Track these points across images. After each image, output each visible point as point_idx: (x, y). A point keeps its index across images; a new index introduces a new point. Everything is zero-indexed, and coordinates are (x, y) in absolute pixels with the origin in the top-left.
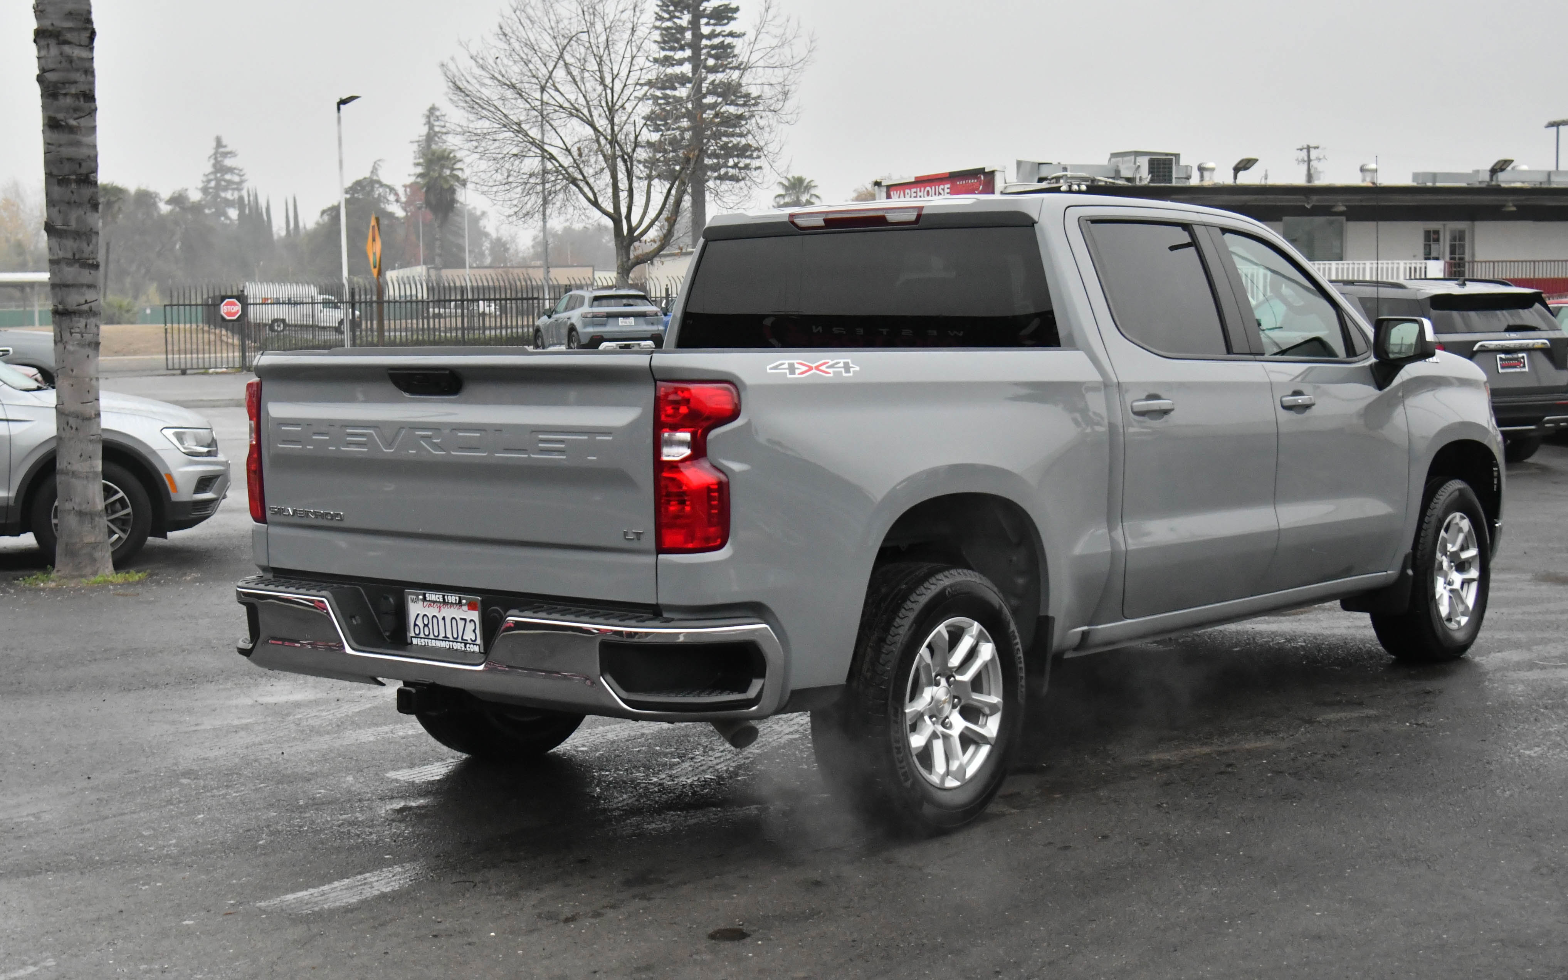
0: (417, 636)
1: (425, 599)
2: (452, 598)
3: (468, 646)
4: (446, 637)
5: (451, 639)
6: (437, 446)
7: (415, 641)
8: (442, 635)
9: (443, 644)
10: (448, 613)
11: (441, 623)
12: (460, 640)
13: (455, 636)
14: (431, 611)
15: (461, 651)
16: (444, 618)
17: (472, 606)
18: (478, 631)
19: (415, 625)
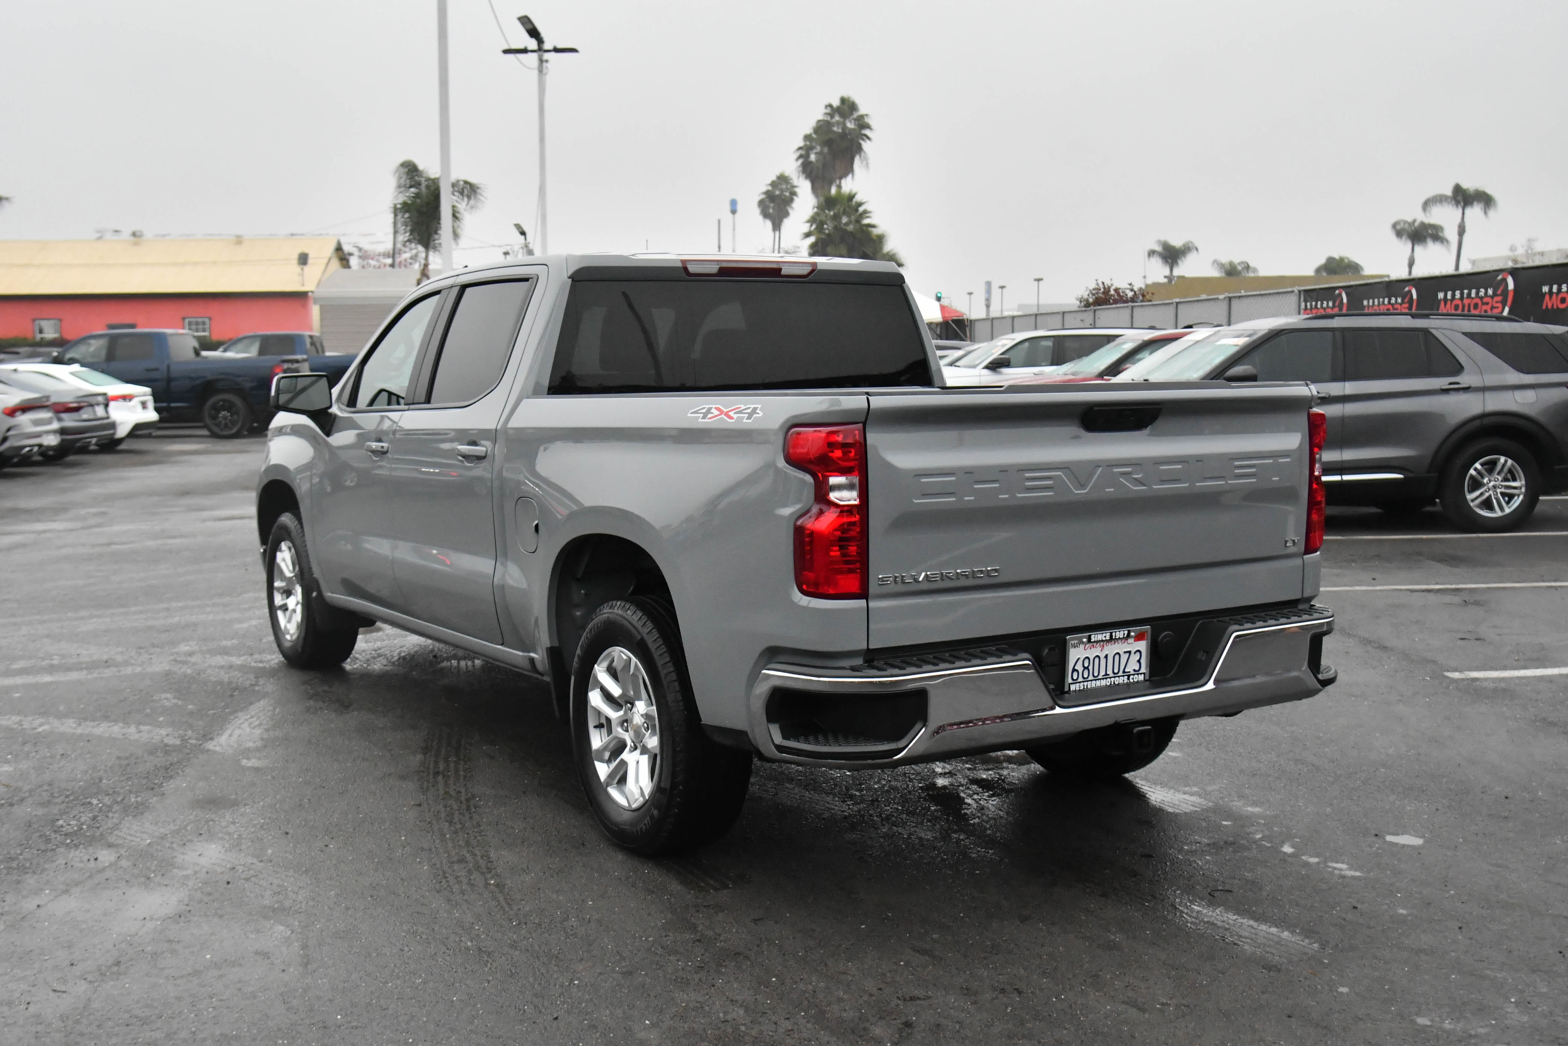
0: (1075, 681)
1: (1089, 640)
2: (1120, 634)
3: (1131, 677)
4: (1106, 674)
5: (1112, 675)
6: (1139, 482)
7: (1073, 688)
8: (1102, 673)
9: (1103, 683)
10: (1111, 650)
11: (1103, 661)
12: (1121, 673)
13: (1116, 671)
14: (1092, 653)
15: (1124, 684)
16: (1106, 657)
17: (1139, 637)
18: (1143, 661)
19: (1074, 670)
